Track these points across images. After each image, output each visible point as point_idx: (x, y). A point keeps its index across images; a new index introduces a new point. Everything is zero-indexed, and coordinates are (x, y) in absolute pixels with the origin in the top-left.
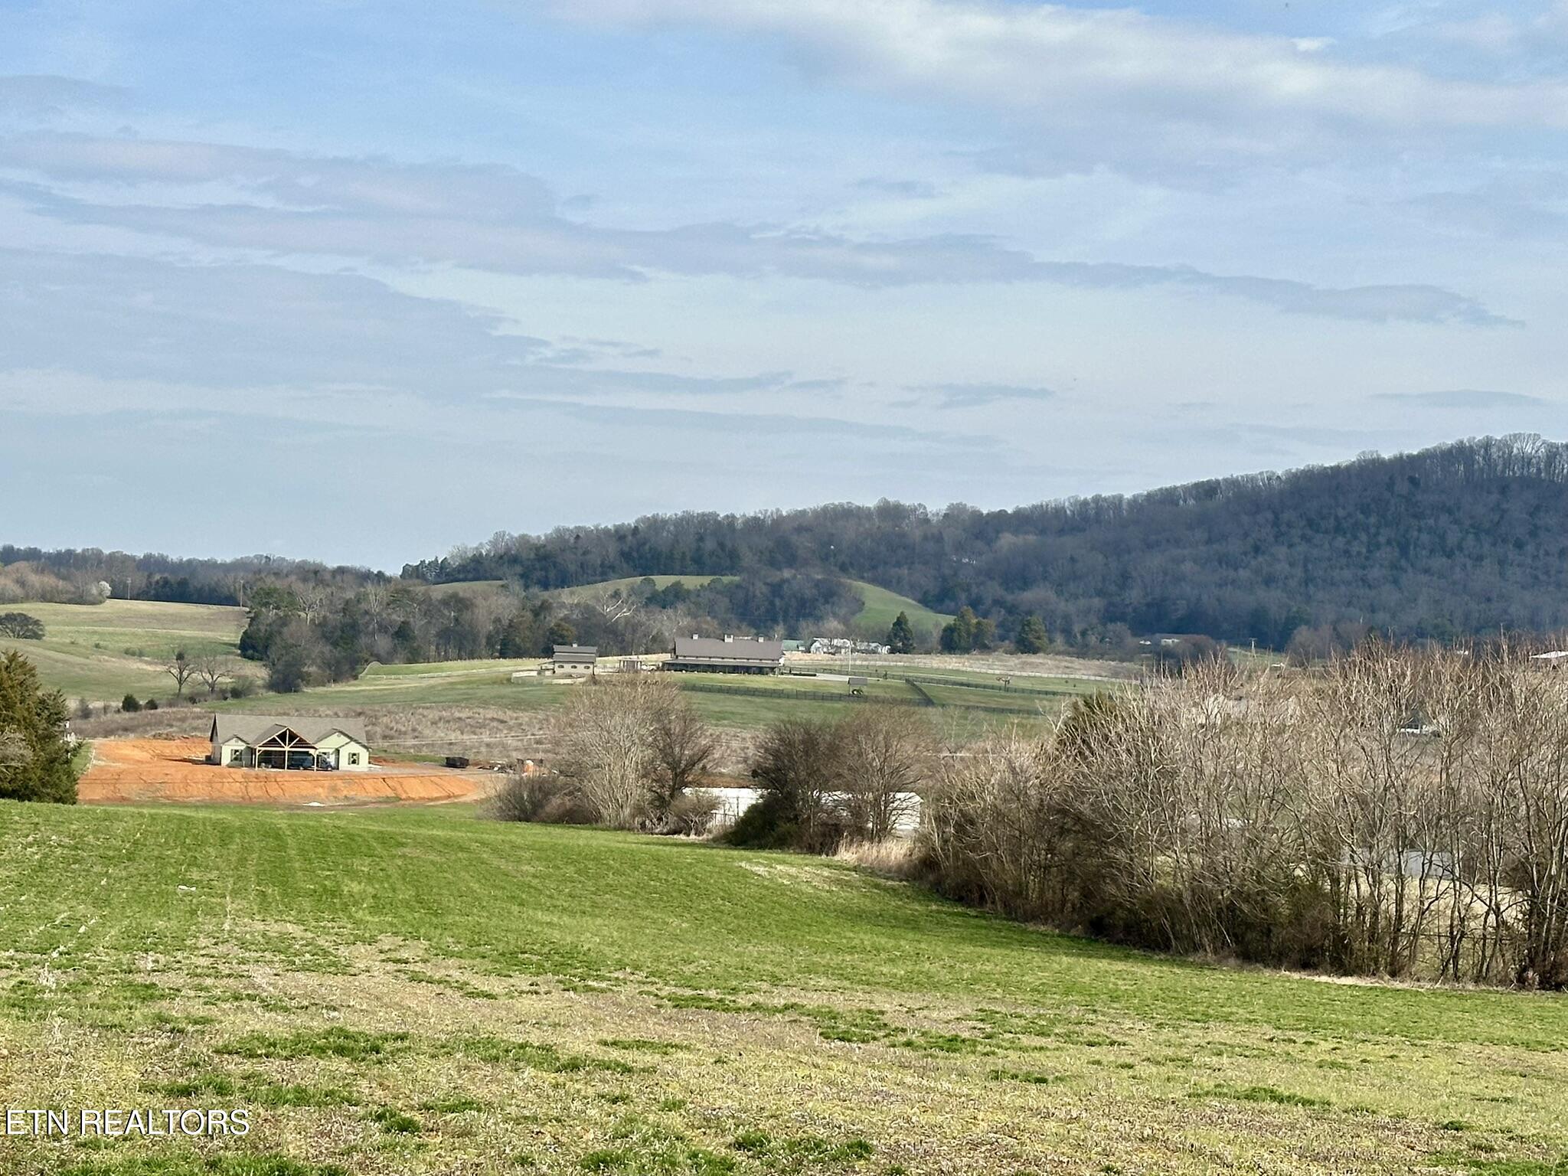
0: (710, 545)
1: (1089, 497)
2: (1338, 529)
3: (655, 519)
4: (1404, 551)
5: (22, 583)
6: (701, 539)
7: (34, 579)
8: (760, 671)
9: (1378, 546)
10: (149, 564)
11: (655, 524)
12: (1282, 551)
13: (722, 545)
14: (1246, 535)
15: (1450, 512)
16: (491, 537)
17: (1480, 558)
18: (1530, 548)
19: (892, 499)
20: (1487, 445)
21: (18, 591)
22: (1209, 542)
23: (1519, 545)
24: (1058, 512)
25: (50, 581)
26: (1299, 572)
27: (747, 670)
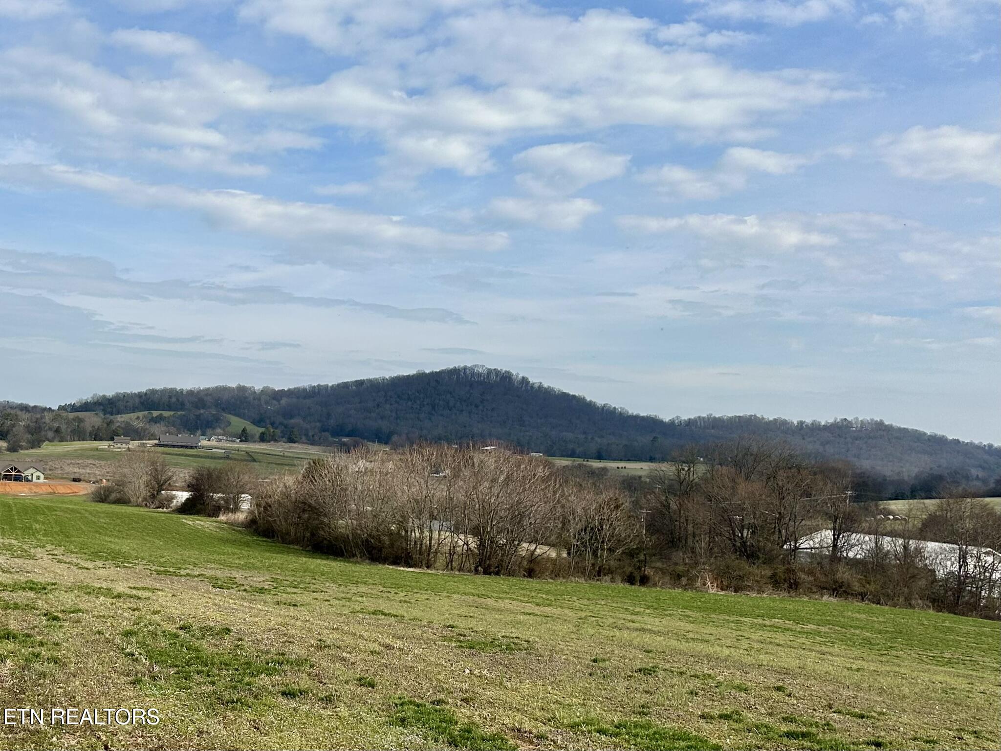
0: (174, 400)
1: (316, 385)
2: (409, 399)
3: (153, 390)
4: (433, 408)
6: (170, 397)
8: (191, 447)
9: (424, 406)
11: (153, 392)
12: (388, 406)
13: (178, 400)
14: (374, 400)
15: (451, 393)
16: (92, 395)
17: (462, 411)
18: (481, 407)
19: (242, 384)
20: (465, 368)
22: (360, 402)
23: (477, 406)
24: (304, 390)
26: (394, 414)
27: (187, 447)
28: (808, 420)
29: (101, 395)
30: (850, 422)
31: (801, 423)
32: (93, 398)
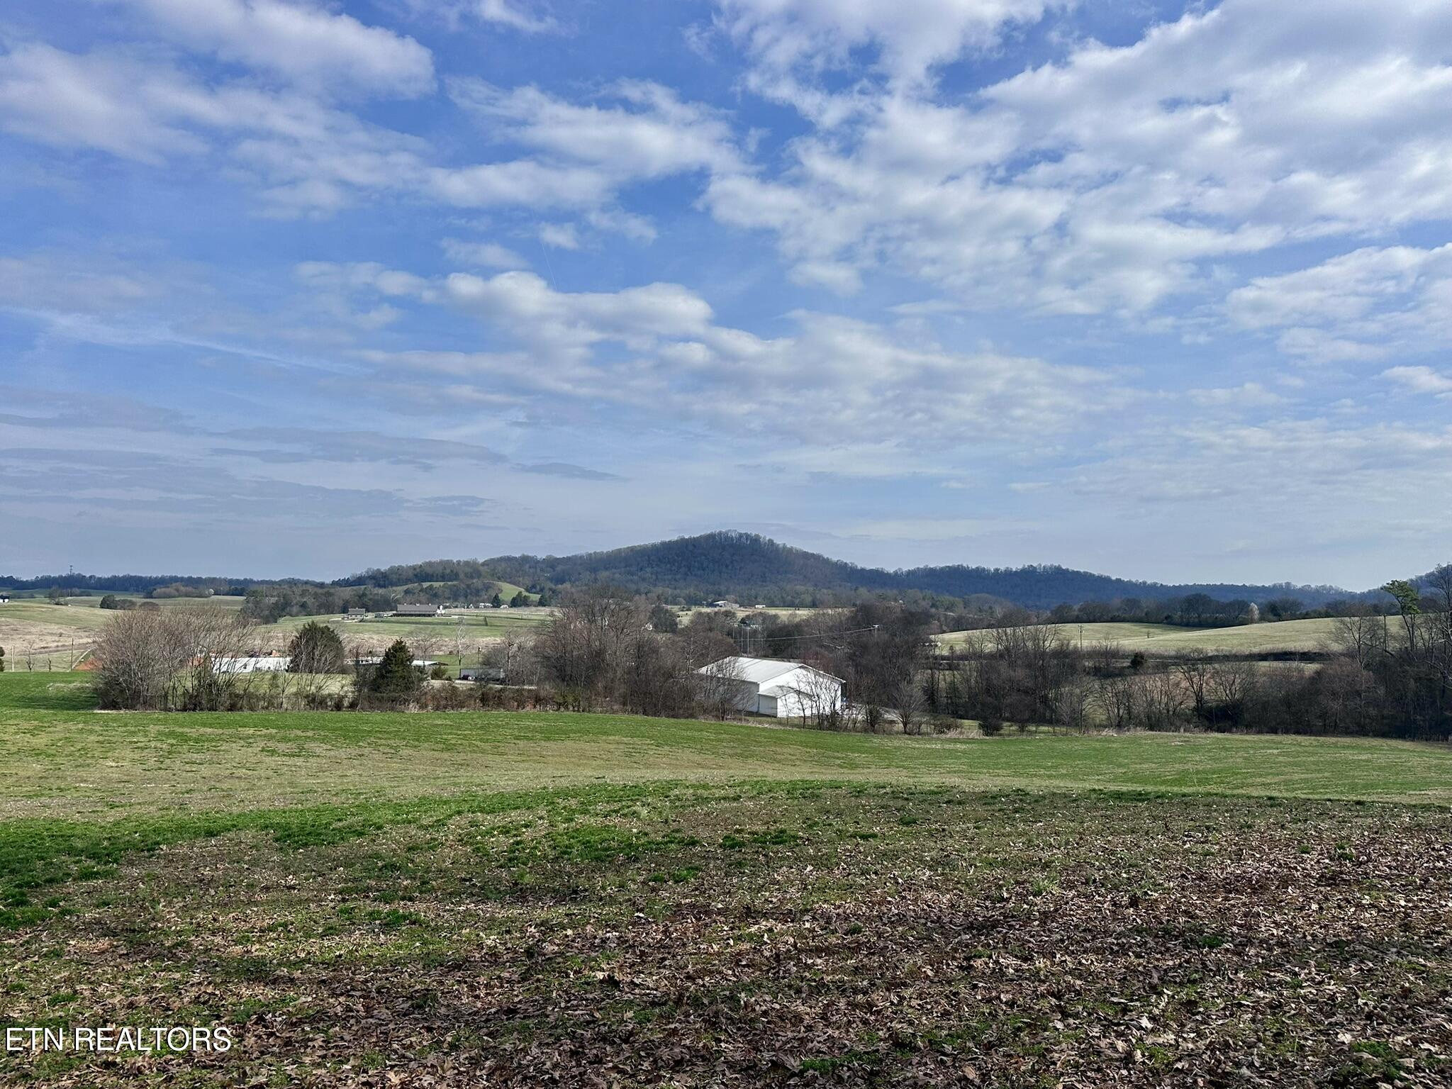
0: (448, 571)
1: (592, 552)
2: (669, 562)
3: (430, 562)
4: (689, 570)
5: (177, 590)
6: (445, 568)
7: (183, 589)
8: (429, 615)
9: (681, 568)
10: (231, 582)
11: (430, 564)
12: (649, 570)
13: (452, 571)
14: (638, 564)
15: (705, 556)
16: (366, 570)
17: (714, 571)
18: (730, 567)
19: (526, 554)
20: (720, 533)
21: (177, 594)
22: (626, 567)
23: (727, 566)
24: (581, 557)
25: (190, 589)
26: (654, 577)
27: (424, 615)
28: (1002, 568)
29: (375, 569)
30: (1035, 568)
31: (997, 570)
32: (367, 572)
